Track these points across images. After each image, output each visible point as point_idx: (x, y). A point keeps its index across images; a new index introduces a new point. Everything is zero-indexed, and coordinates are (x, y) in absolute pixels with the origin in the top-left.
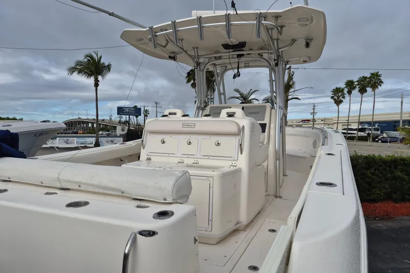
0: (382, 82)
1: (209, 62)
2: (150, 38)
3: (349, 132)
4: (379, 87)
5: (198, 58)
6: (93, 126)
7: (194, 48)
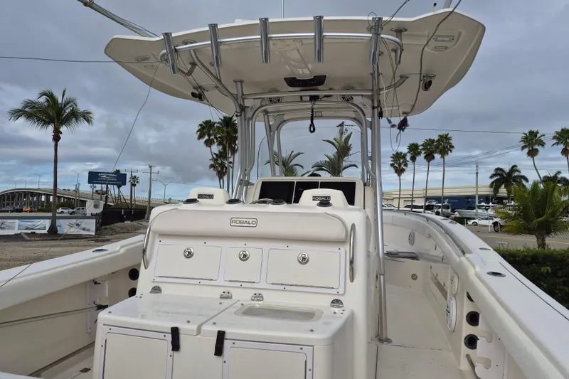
0: (453, 147)
1: (261, 106)
2: (164, 55)
3: (413, 210)
4: (449, 152)
5: (243, 99)
6: (48, 199)
7: (235, 82)
